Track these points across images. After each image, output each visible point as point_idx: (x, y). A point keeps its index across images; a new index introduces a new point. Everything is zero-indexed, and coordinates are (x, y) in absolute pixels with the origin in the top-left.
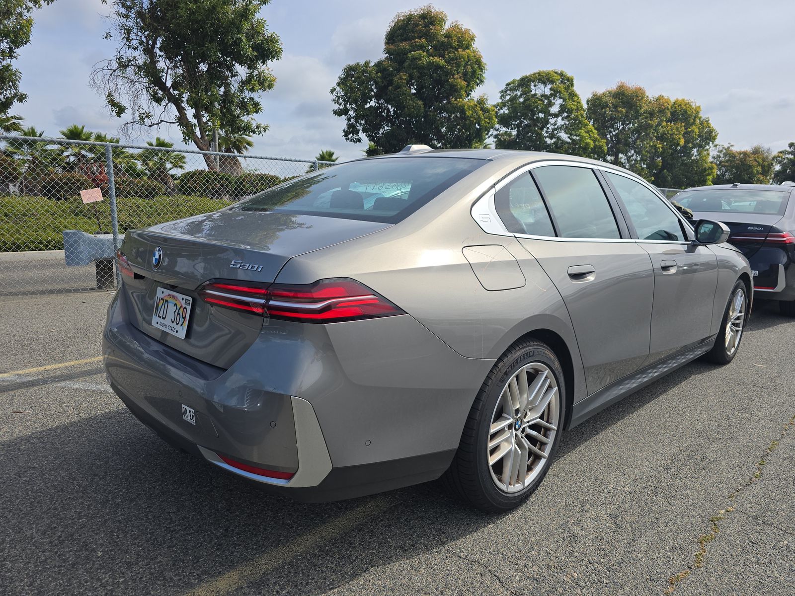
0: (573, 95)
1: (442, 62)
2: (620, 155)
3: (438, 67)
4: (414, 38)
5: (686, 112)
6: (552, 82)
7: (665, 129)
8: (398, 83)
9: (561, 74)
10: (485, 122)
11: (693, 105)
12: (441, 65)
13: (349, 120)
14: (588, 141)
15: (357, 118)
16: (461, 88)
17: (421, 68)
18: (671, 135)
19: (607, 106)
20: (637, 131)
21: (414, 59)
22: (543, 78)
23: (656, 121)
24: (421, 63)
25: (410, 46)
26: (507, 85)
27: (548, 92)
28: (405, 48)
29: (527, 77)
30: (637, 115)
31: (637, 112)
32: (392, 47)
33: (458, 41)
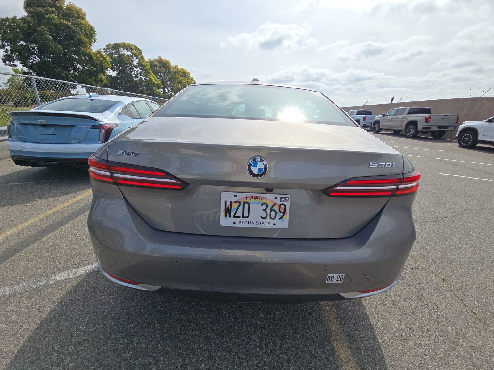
0: (142, 58)
1: (70, 24)
2: (166, 89)
3: (68, 27)
4: (46, 6)
5: (185, 73)
6: (132, 49)
7: (180, 80)
8: (41, 32)
9: (135, 46)
10: (105, 64)
11: (187, 71)
12: (69, 25)
13: (6, 51)
14: (154, 81)
15: (12, 51)
16: (86, 42)
17: (56, 25)
18: (183, 82)
19: (157, 66)
20: (170, 79)
21: (49, 19)
22: (127, 47)
23: (177, 76)
24: (55, 22)
25: (44, 11)
26: (107, 46)
27: (130, 54)
28: (41, 12)
29: (117, 44)
30: (169, 73)
31: (169, 71)
32: (32, 9)
33: (77, 14)
